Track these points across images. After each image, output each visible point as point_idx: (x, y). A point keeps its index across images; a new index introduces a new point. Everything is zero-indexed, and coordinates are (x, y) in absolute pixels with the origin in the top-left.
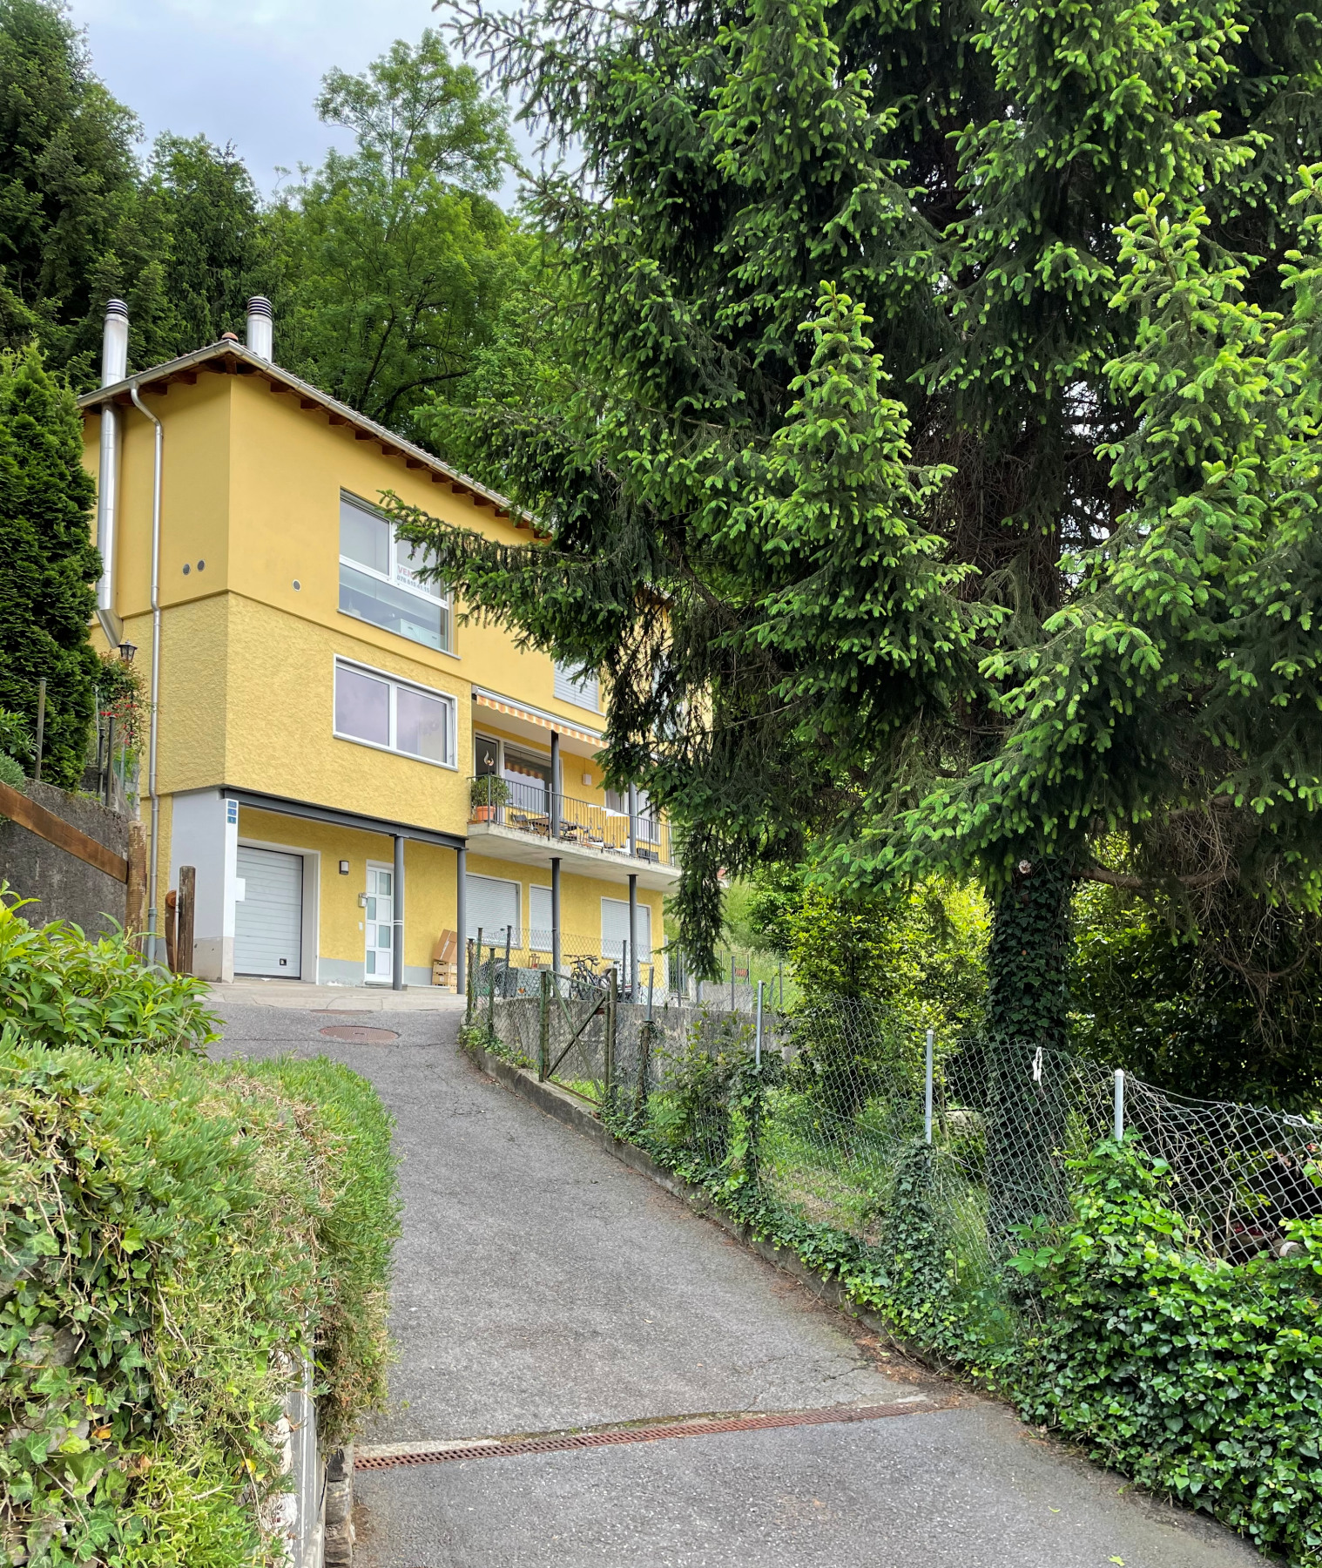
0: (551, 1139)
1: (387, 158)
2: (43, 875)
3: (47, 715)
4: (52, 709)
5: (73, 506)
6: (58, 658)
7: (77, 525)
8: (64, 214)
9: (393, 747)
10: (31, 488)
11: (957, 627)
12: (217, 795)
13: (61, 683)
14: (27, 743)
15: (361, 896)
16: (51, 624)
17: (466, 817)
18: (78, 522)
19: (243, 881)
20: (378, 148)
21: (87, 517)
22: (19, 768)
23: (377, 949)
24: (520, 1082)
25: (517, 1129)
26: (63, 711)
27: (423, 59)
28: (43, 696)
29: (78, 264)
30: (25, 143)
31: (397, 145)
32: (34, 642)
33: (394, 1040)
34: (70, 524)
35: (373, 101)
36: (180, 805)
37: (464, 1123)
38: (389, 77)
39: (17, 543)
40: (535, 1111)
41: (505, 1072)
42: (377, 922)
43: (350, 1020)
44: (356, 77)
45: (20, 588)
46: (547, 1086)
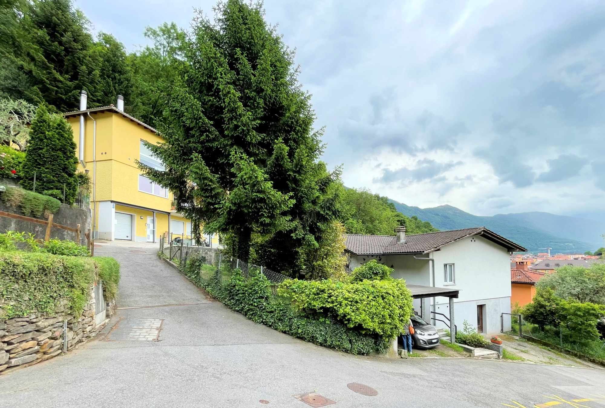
0: (169, 271)
1: (162, 50)
2: (66, 222)
3: (66, 190)
4: (67, 190)
5: (71, 149)
6: (68, 179)
7: (72, 153)
8: (70, 54)
9: (153, 194)
10: (61, 145)
11: (221, 197)
12: (110, 202)
13: (69, 184)
14: (61, 196)
15: (146, 224)
16: (66, 173)
17: (171, 208)
18: (73, 153)
19: (116, 221)
20: (159, 47)
21: (75, 151)
22: (59, 202)
23: (150, 235)
24: (166, 261)
25: (163, 268)
26: (70, 189)
27: (171, 28)
28: (65, 187)
29: (75, 67)
30: (58, 32)
31: (164, 47)
32: (63, 176)
33: (145, 253)
34: (70, 153)
35: (158, 35)
36: (101, 203)
37: (153, 268)
38: (163, 31)
39: (58, 157)
40: (168, 266)
41: (164, 259)
42: (150, 229)
43: (136, 249)
44: (154, 29)
45: (59, 165)
46: (171, 262)
